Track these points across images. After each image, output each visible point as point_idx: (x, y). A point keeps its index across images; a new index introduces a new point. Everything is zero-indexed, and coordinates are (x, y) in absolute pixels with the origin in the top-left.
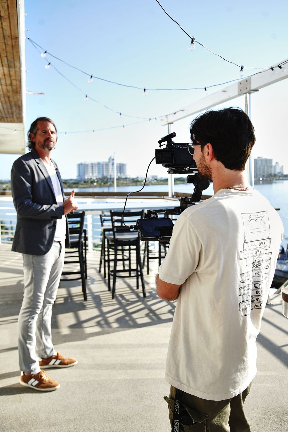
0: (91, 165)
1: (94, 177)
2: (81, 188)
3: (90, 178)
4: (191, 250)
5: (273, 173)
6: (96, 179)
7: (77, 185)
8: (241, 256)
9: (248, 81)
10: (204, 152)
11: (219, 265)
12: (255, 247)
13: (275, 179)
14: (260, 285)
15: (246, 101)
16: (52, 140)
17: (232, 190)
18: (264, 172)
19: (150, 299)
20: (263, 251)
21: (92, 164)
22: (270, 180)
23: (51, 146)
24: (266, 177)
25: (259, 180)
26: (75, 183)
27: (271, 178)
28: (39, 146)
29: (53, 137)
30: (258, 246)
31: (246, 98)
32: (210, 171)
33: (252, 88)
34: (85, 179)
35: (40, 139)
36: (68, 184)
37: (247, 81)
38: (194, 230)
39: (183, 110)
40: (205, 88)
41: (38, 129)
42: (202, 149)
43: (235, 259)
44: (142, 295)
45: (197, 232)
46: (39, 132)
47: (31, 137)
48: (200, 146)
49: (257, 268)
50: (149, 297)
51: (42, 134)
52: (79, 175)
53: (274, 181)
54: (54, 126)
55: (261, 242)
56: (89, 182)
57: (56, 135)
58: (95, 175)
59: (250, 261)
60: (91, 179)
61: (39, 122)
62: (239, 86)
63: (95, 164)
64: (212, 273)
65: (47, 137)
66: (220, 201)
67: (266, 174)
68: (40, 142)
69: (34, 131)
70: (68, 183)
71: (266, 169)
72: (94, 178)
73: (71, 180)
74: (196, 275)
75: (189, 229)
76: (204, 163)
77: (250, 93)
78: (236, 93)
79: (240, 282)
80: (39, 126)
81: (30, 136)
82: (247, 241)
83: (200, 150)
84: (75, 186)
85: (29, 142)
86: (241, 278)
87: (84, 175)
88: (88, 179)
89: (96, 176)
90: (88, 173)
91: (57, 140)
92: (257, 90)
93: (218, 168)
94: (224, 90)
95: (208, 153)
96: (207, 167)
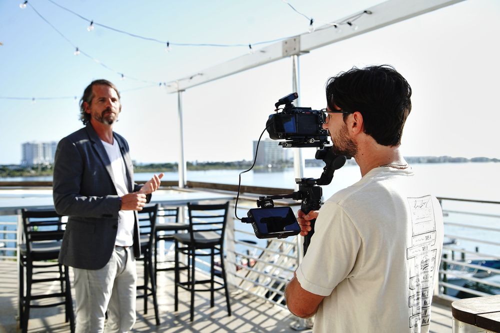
0: (42, 145)
1: (46, 161)
2: (27, 176)
3: (40, 163)
4: (347, 247)
5: (284, 158)
6: (50, 164)
7: (21, 173)
8: (410, 254)
9: (297, 40)
10: (348, 122)
11: (385, 266)
12: (422, 242)
13: (287, 166)
14: (428, 292)
15: (294, 65)
16: (113, 111)
17: (391, 169)
18: (273, 157)
19: (167, 327)
20: (429, 246)
21: (44, 144)
22: (281, 168)
23: (112, 118)
24: (277, 164)
25: (267, 167)
26: (18, 170)
27: (283, 165)
28: (96, 118)
29: (115, 106)
30: (425, 241)
31: (294, 61)
32: (355, 146)
33: (302, 49)
34: (34, 165)
35: (97, 108)
36: (7, 172)
37: (295, 40)
38: (351, 222)
39: (202, 74)
40: (250, 46)
41: (94, 97)
42: (345, 119)
43: (404, 258)
44: (154, 322)
45: (355, 223)
46: (95, 100)
47: (85, 106)
48: (342, 114)
49: (424, 270)
50: (165, 324)
51: (100, 102)
52: (25, 159)
53: (286, 168)
54: (116, 91)
55: (427, 235)
56: (40, 169)
57: (119, 102)
58: (47, 158)
59: (418, 261)
60: (42, 164)
61: (94, 87)
62: (283, 46)
63: (48, 144)
64: (376, 278)
65: (107, 106)
66: (379, 182)
67: (276, 160)
68: (97, 114)
69: (89, 99)
70: (8, 169)
71: (276, 153)
72: (47, 163)
73: (13, 165)
74: (348, 283)
75: (344, 219)
76: (347, 136)
77: (298, 55)
78: (280, 54)
79: (410, 289)
80: (94, 92)
81: (83, 106)
82: (416, 233)
83: (342, 119)
84: (18, 173)
85: (82, 114)
86: (410, 283)
87: (32, 158)
88: (38, 164)
89: (49, 161)
90: (38, 156)
91: (120, 109)
92: (307, 52)
93: (367, 143)
94: (262, 50)
95: (355, 124)
96: (351, 142)
